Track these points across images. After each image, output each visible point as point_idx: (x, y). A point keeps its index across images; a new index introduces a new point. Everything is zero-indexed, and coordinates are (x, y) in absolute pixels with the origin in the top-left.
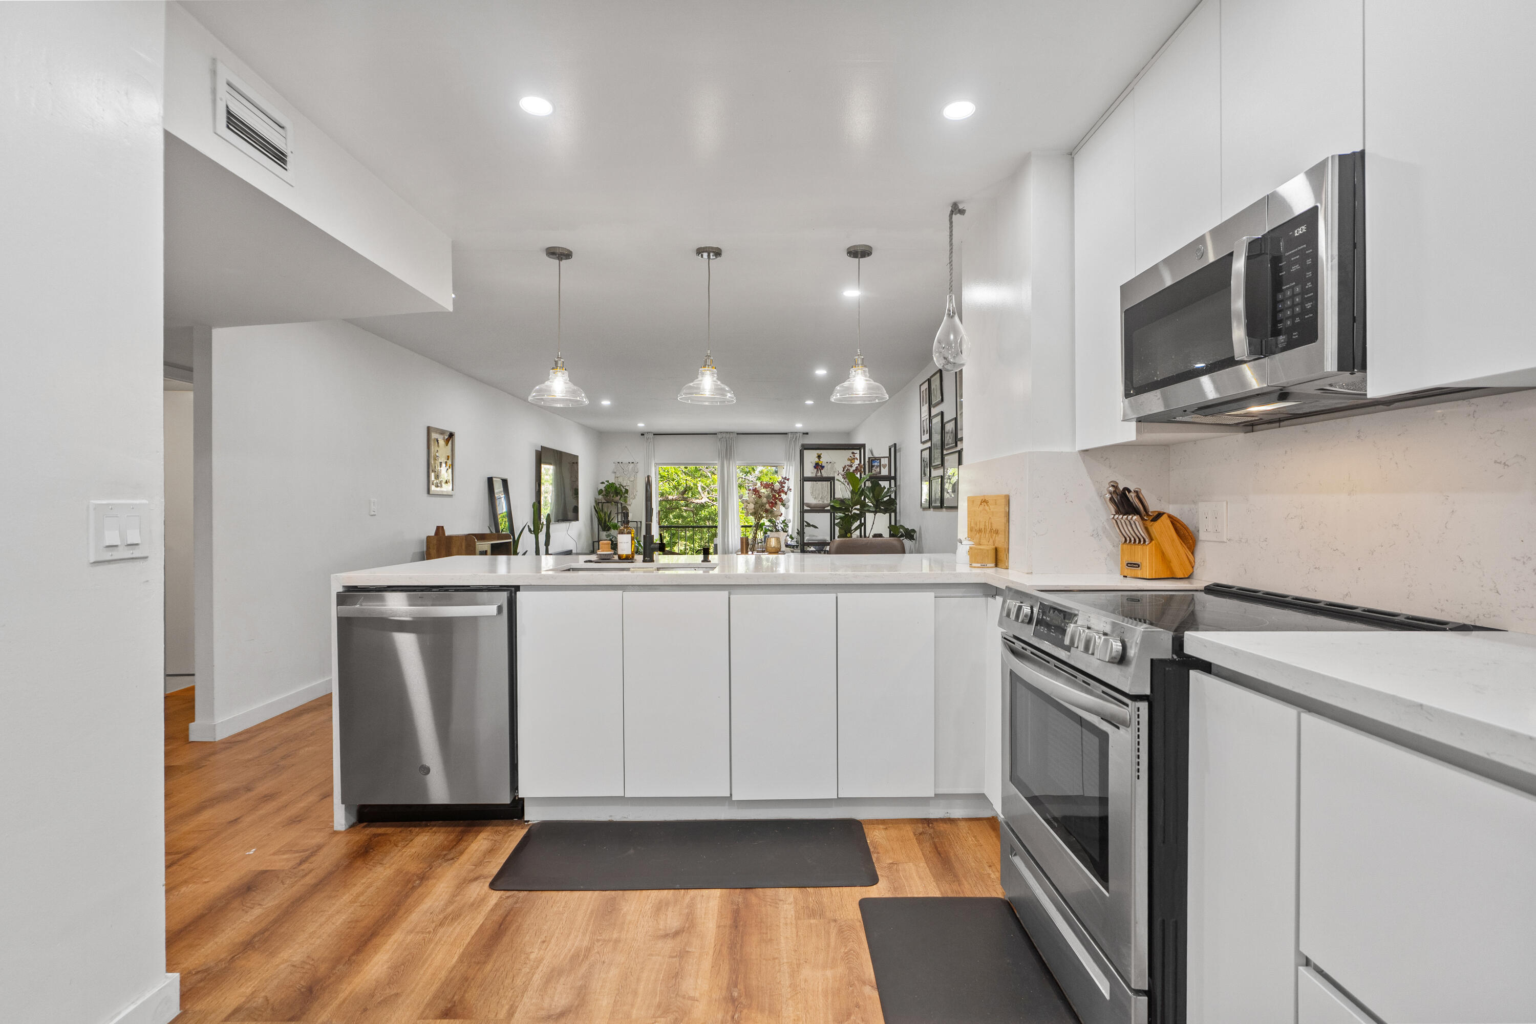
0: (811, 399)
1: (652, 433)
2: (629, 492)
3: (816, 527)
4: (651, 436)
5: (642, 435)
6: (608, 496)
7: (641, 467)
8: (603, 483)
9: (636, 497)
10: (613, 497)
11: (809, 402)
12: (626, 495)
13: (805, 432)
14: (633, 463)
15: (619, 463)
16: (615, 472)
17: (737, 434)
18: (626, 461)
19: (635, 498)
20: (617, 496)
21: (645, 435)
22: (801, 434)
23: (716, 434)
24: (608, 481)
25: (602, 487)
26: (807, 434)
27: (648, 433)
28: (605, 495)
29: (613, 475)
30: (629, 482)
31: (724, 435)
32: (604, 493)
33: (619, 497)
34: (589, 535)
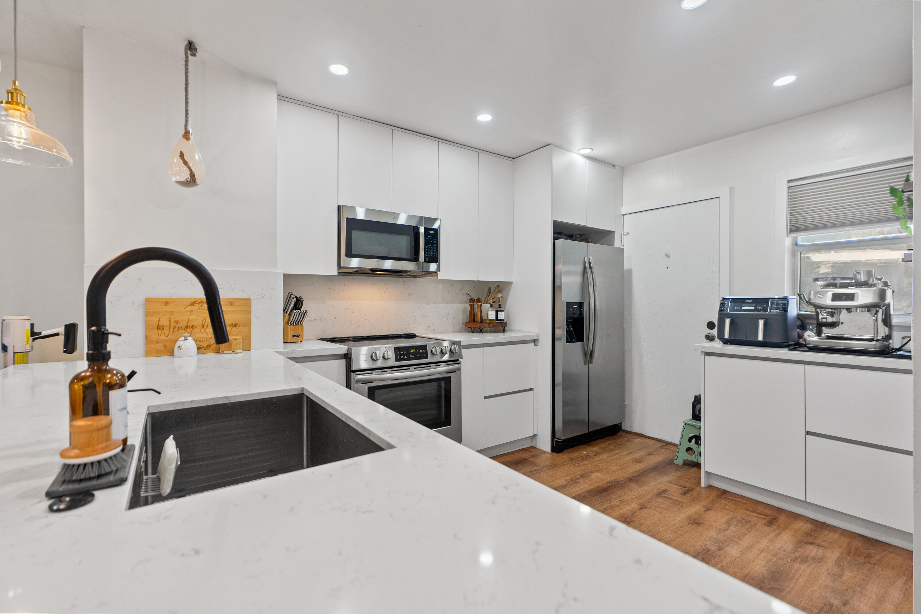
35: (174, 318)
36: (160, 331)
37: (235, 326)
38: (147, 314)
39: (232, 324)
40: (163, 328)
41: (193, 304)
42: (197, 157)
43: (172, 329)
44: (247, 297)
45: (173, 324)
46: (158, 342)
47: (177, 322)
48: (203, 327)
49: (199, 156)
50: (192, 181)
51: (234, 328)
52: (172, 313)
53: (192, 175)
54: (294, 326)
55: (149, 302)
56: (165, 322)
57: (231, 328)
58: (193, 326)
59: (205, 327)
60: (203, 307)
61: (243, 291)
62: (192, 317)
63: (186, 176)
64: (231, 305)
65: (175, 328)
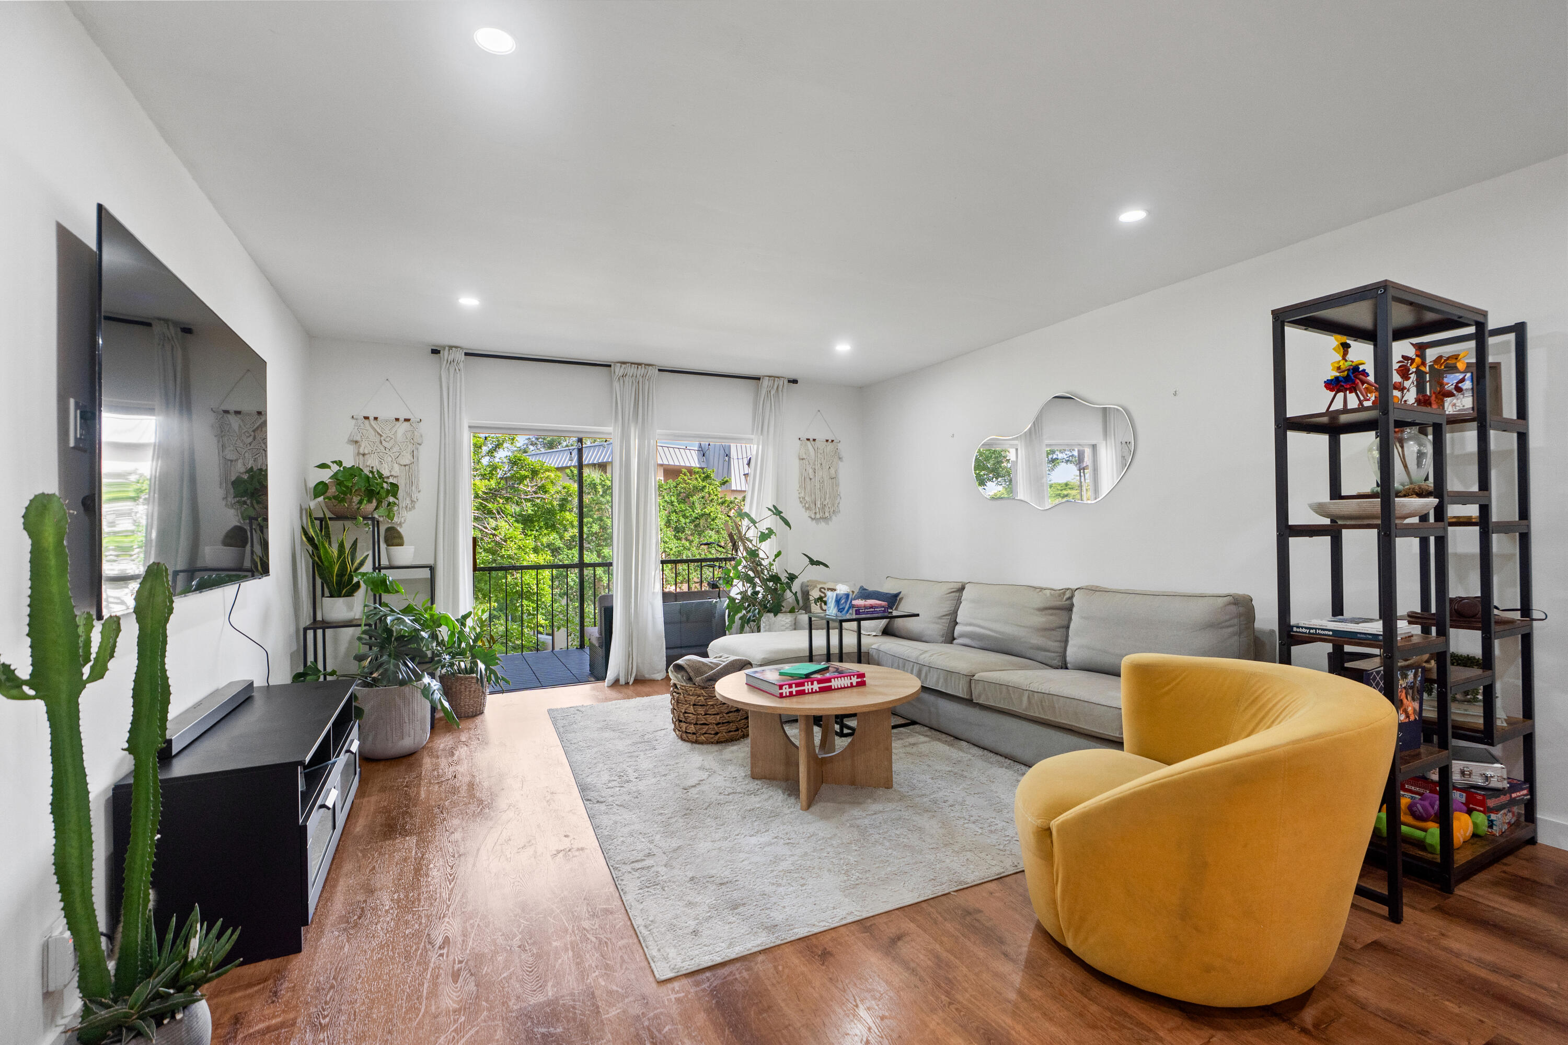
1: (461, 348)
2: (401, 493)
3: (826, 566)
4: (460, 356)
5: (435, 352)
6: (343, 500)
7: (429, 430)
8: (323, 466)
9: (416, 506)
10: (360, 502)
12: (391, 499)
13: (793, 377)
14: (407, 420)
15: (366, 418)
16: (356, 442)
17: (661, 368)
18: (386, 413)
19: (413, 508)
20: (370, 501)
21: (445, 354)
22: (786, 382)
23: (610, 366)
24: (339, 463)
25: (325, 476)
26: (795, 381)
27: (451, 347)
28: (335, 497)
29: (351, 449)
30: (396, 467)
31: (632, 370)
32: (332, 491)
33: (374, 503)
34: (290, 610)
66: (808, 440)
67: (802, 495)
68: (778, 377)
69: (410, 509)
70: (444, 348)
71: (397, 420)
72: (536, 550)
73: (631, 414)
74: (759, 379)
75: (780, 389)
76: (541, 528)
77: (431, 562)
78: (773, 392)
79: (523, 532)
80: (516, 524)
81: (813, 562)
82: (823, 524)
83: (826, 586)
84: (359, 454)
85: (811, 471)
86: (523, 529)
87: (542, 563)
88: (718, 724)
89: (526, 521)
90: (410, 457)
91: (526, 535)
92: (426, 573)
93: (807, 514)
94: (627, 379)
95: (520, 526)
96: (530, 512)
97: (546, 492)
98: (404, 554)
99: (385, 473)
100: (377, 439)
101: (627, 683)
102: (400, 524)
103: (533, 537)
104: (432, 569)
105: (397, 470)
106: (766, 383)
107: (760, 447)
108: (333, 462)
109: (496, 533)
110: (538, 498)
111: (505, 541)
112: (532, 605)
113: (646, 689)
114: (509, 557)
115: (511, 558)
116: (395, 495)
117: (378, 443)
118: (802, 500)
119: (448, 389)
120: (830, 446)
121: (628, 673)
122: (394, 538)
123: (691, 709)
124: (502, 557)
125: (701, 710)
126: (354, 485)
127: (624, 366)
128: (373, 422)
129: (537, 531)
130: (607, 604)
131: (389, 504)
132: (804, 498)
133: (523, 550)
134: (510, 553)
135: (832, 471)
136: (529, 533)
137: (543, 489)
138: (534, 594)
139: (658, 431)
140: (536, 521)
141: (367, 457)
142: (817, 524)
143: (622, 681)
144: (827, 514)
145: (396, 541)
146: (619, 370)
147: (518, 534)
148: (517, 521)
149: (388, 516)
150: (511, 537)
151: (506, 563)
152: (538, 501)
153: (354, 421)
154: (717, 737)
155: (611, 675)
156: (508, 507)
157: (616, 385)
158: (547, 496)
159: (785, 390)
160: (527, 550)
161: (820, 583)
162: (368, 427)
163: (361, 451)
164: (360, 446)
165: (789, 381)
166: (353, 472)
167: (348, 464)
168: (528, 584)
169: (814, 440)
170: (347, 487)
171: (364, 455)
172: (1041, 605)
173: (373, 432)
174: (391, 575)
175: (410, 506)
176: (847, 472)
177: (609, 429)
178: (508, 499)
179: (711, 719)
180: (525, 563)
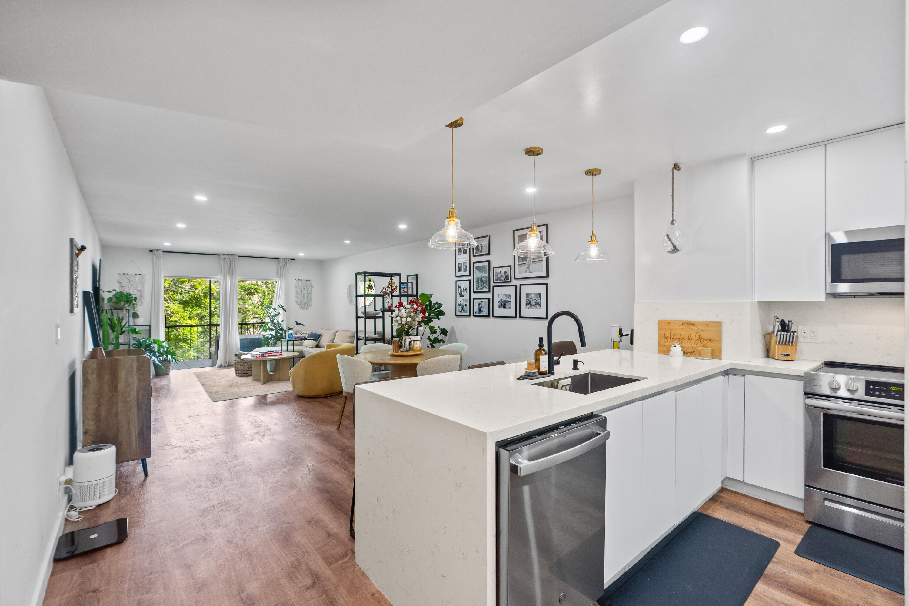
0: (348, 240)
1: (161, 250)
2: (137, 300)
3: (303, 325)
4: (161, 253)
5: (151, 251)
6: (118, 303)
7: (148, 279)
8: (109, 292)
10: (124, 304)
11: (347, 242)
12: (134, 302)
13: (293, 258)
14: (140, 275)
15: (124, 274)
16: (120, 282)
17: (239, 256)
18: (132, 272)
19: (142, 305)
20: (127, 304)
21: (155, 252)
23: (219, 255)
24: (115, 290)
26: (294, 260)
27: (157, 250)
28: (115, 303)
29: (118, 285)
31: (228, 257)
33: (129, 304)
35: (672, 332)
36: (665, 339)
37: (710, 340)
38: (660, 329)
39: (708, 339)
40: (667, 338)
41: (683, 324)
42: (677, 234)
43: (671, 339)
44: (720, 321)
45: (672, 336)
46: (664, 346)
47: (674, 335)
48: (689, 339)
49: (679, 233)
50: (675, 249)
51: (709, 342)
52: (671, 329)
53: (674, 246)
54: (783, 346)
55: (661, 322)
56: (668, 334)
57: (707, 342)
58: (683, 338)
59: (690, 339)
60: (689, 327)
61: (717, 316)
62: (682, 333)
63: (671, 248)
64: (707, 326)
65: (673, 338)
66: (299, 280)
67: (296, 300)
68: (286, 258)
69: (141, 306)
70: (155, 250)
71: (136, 274)
72: (190, 318)
73: (228, 271)
74: (279, 259)
75: (287, 262)
76: (193, 307)
77: (149, 324)
78: (284, 263)
79: (183, 308)
80: (179, 305)
81: (297, 324)
82: (305, 310)
83: (303, 332)
84: (121, 286)
85: (300, 291)
86: (183, 307)
87: (194, 324)
88: (248, 371)
89: (185, 304)
90: (141, 288)
91: (185, 310)
92: (148, 328)
93: (299, 306)
94: (226, 260)
95: (181, 306)
96: (187, 299)
97: (196, 289)
98: (139, 321)
99: (132, 293)
100: (128, 281)
101: (225, 366)
102: (137, 311)
103: (188, 311)
104: (150, 326)
105: (136, 292)
106: (281, 260)
107: (280, 282)
108: (113, 290)
109: (168, 309)
110: (192, 292)
111: (173, 313)
112: (188, 345)
113: (230, 367)
114: (175, 321)
115: (176, 322)
116: (135, 301)
117: (128, 283)
118: (296, 301)
119: (156, 264)
120: (308, 282)
121: (225, 363)
122: (135, 316)
123: (239, 367)
124: (172, 321)
125: (243, 367)
126: (123, 298)
127: (225, 255)
128: (126, 275)
129: (191, 308)
130: (218, 339)
131: (133, 304)
132: (297, 301)
133: (183, 318)
134: (176, 319)
135: (309, 291)
136: (187, 309)
137: (194, 287)
138: (188, 340)
139: (238, 277)
140: (191, 303)
141: (124, 288)
142: (303, 310)
143: (223, 365)
144: (306, 307)
145: (136, 317)
146: (223, 257)
147: (181, 310)
148: (180, 303)
149: (133, 308)
150: (177, 312)
151: (174, 324)
152: (192, 293)
153: (119, 275)
154: (247, 374)
155: (218, 363)
156: (174, 296)
157: (222, 262)
158: (197, 291)
159: (289, 263)
160: (185, 318)
161: (301, 331)
162: (125, 277)
163: (122, 286)
164: (121, 284)
165: (291, 259)
166: (121, 293)
167: (118, 291)
168: (186, 335)
169: (302, 280)
170: (120, 299)
171: (123, 287)
172: (349, 336)
173: (126, 279)
174: (137, 329)
175: (141, 304)
176: (315, 292)
177: (219, 277)
178: (174, 292)
179: (246, 369)
180: (184, 324)
